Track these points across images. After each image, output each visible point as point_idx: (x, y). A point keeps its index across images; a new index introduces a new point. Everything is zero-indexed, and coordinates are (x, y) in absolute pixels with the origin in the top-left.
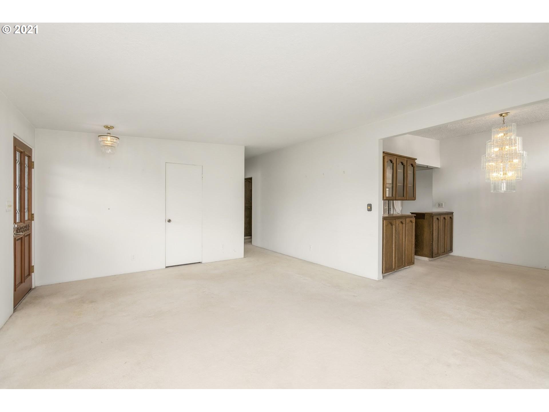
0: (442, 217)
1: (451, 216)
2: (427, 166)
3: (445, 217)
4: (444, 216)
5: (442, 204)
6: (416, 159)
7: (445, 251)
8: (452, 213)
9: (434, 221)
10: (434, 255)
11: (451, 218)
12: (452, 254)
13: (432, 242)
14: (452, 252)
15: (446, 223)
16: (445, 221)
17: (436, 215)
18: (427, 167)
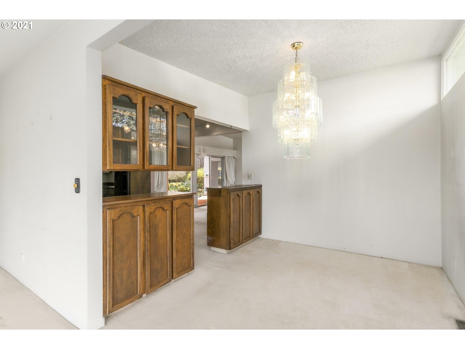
0: (245, 193)
1: (258, 190)
2: (231, 126)
3: (250, 192)
4: (248, 191)
5: (251, 175)
6: (196, 107)
7: (251, 236)
8: (260, 187)
9: (231, 199)
10: (232, 245)
11: (258, 192)
12: (261, 236)
13: (229, 229)
14: (261, 234)
15: (252, 199)
16: (250, 197)
17: (236, 190)
18: (231, 128)
